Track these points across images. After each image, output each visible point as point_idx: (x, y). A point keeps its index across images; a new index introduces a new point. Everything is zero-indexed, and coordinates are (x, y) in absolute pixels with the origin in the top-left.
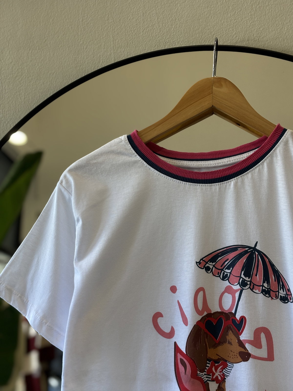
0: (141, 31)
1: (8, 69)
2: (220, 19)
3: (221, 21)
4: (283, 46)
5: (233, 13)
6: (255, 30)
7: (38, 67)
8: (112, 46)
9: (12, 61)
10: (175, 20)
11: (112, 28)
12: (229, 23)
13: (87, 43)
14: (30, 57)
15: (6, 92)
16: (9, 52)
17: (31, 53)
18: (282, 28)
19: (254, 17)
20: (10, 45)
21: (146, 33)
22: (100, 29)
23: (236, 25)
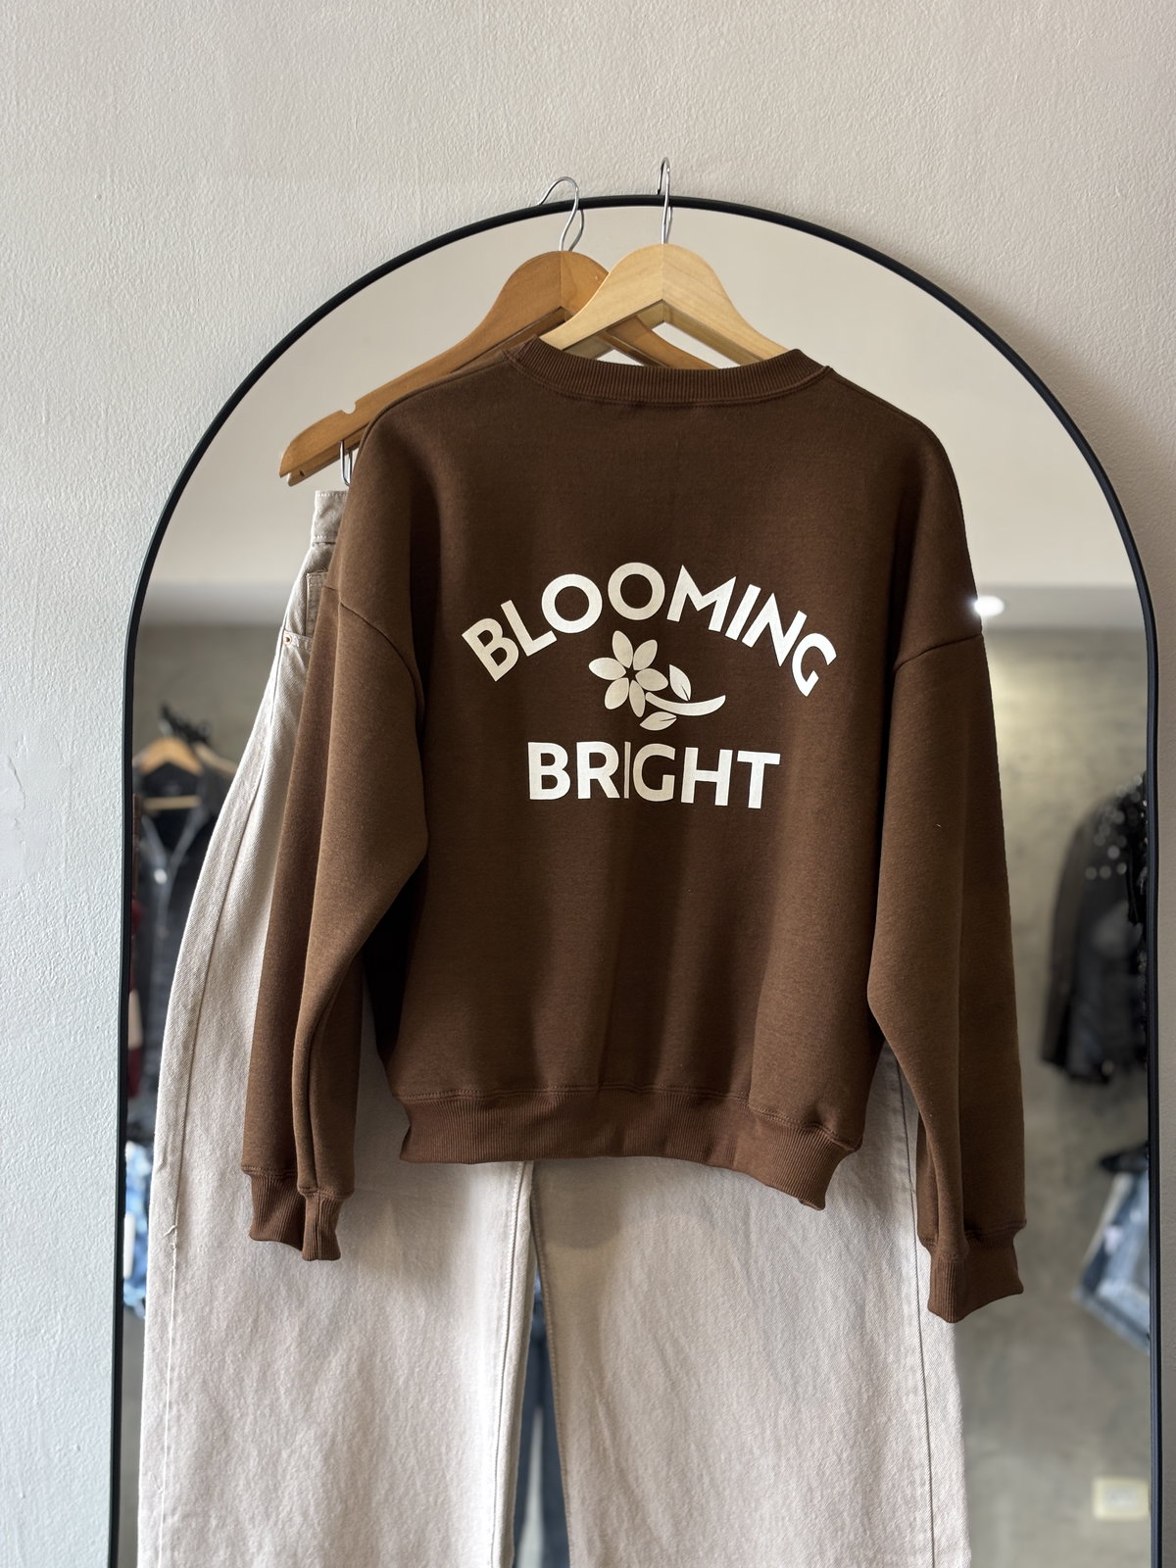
0: (475, 149)
1: (206, 215)
3: (630, 137)
4: (746, 192)
5: (654, 122)
6: (695, 159)
7: (267, 213)
8: (417, 177)
9: (214, 199)
10: (543, 129)
13: (366, 168)
14: (250, 192)
15: (203, 260)
16: (208, 179)
17: (253, 183)
18: (747, 154)
20: (209, 164)
22: (393, 141)
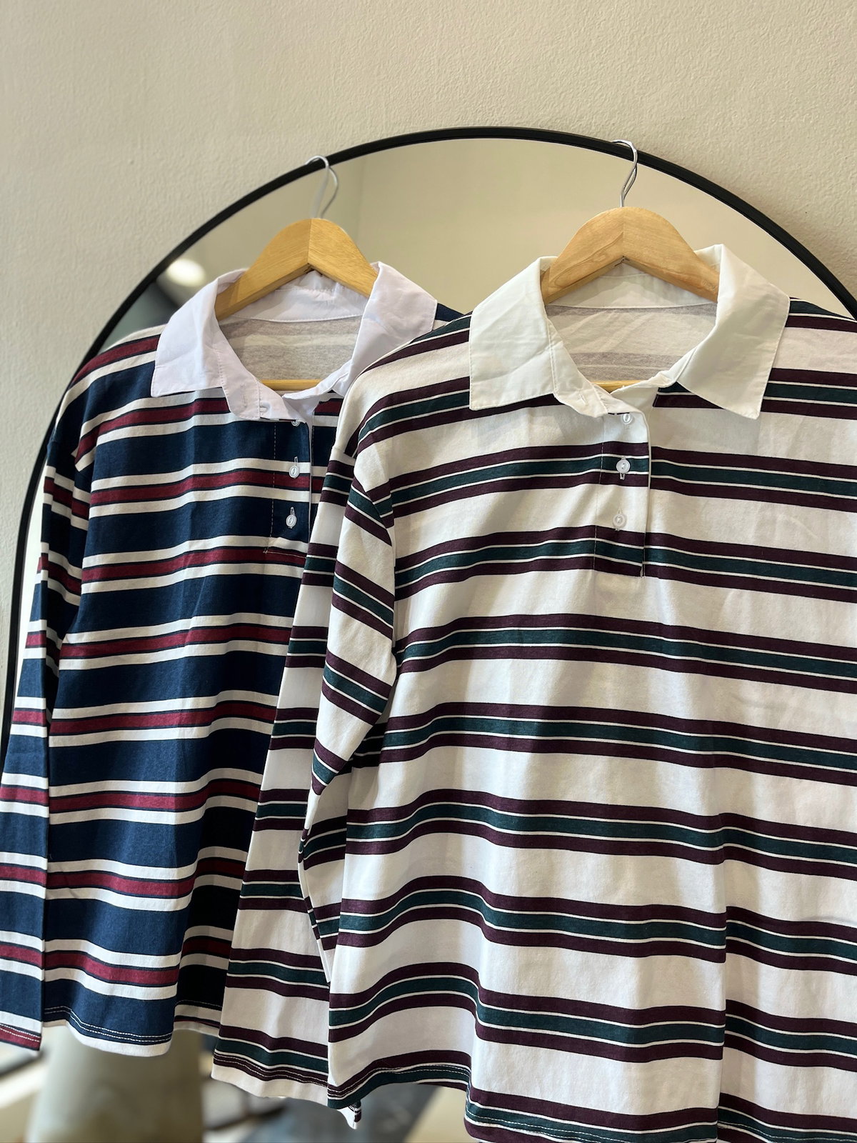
2: (574, 64)
11: (385, 90)
12: (589, 70)
19: (635, 57)
21: (444, 96)
23: (602, 74)
